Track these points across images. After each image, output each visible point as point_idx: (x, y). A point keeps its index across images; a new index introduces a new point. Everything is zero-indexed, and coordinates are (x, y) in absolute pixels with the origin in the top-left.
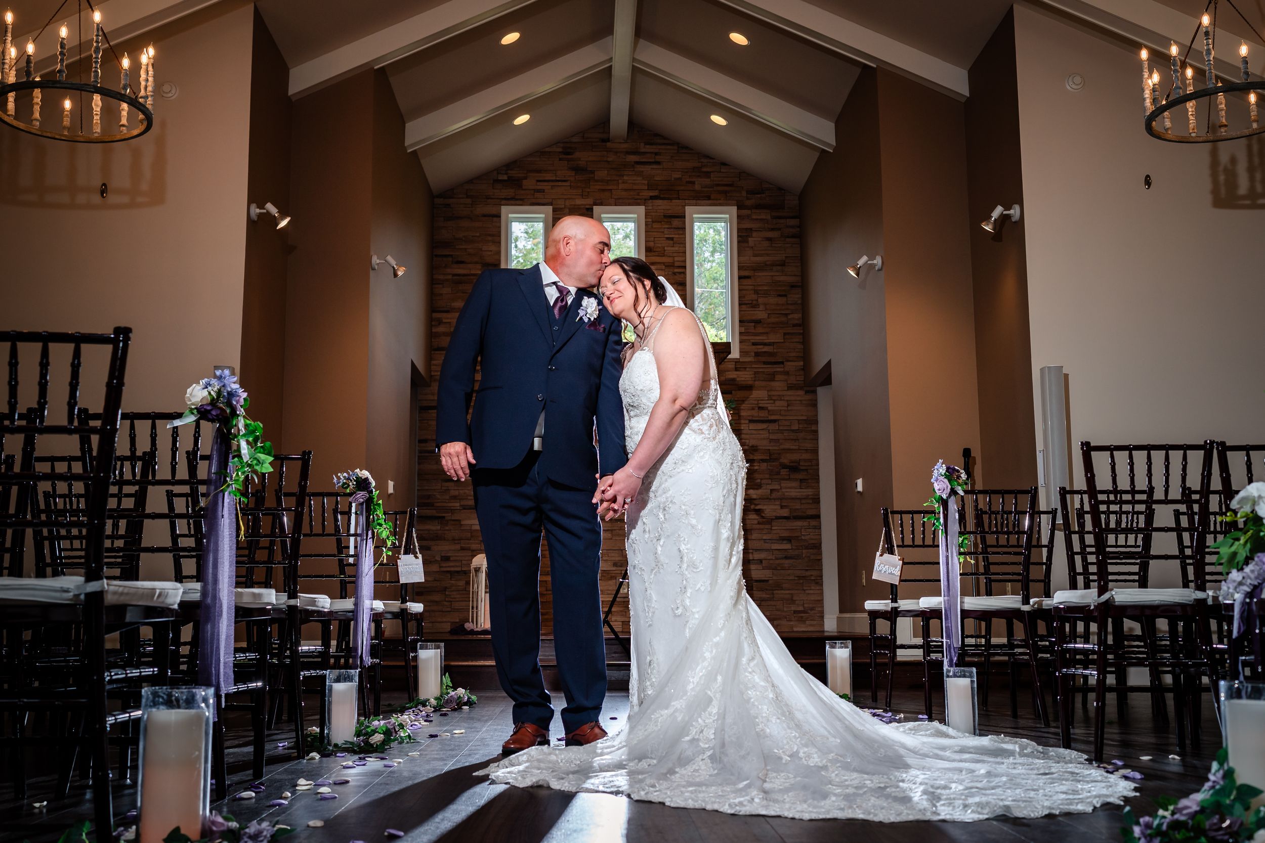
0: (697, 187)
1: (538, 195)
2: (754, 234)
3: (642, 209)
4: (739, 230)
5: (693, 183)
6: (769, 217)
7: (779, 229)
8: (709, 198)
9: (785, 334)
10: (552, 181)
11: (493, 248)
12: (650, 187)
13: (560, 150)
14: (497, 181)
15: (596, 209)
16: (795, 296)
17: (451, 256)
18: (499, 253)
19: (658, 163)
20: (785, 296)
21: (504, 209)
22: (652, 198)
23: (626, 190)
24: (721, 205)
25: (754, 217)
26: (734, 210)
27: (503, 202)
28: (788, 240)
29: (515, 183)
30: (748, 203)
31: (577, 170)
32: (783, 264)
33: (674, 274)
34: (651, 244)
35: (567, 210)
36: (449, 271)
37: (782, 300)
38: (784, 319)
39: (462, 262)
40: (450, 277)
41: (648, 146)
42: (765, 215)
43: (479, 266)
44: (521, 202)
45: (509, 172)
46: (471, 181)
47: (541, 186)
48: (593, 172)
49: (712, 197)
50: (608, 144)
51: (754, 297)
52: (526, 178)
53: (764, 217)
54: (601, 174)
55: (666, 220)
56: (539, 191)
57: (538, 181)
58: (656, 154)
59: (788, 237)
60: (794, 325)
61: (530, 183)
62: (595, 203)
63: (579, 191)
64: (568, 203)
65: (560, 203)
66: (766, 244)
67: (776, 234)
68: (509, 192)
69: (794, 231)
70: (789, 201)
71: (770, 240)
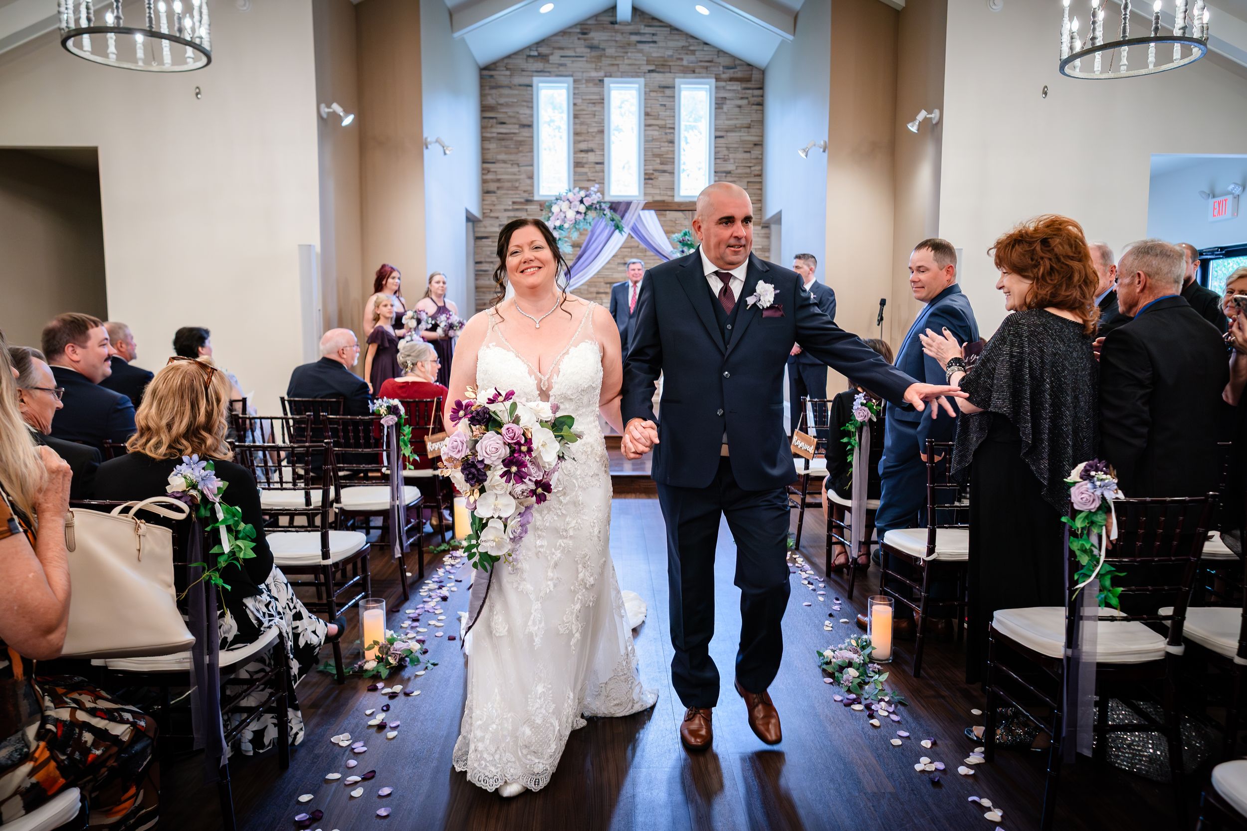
0: (685, 63)
1: (561, 68)
2: (728, 102)
3: (642, 80)
4: (717, 98)
5: (681, 59)
6: (739, 88)
7: (747, 98)
8: (694, 72)
9: (748, 182)
10: (573, 57)
11: (527, 111)
12: (649, 62)
13: (578, 30)
14: (529, 56)
15: (606, 80)
16: (756, 152)
17: (495, 118)
18: (532, 116)
19: (655, 42)
20: (750, 152)
21: (535, 80)
22: (650, 71)
23: (630, 65)
24: (703, 78)
25: (728, 88)
26: (713, 81)
27: (535, 74)
28: (755, 107)
29: (543, 57)
30: (724, 76)
31: (592, 47)
32: (748, 126)
33: (666, 134)
34: (649, 110)
35: (584, 81)
36: (494, 130)
37: (747, 155)
38: (748, 170)
39: (504, 123)
40: (495, 135)
41: (646, 28)
42: (737, 86)
43: (517, 126)
44: (548, 74)
45: (539, 49)
46: (509, 57)
47: (564, 60)
48: (604, 50)
49: (697, 71)
50: (616, 26)
51: (726, 152)
52: (552, 54)
53: (735, 88)
54: (610, 51)
55: (660, 90)
56: (561, 65)
57: (562, 57)
58: (653, 34)
59: (753, 104)
60: (755, 176)
61: (555, 58)
62: (606, 76)
63: (593, 66)
64: (585, 75)
65: (579, 75)
66: (737, 110)
67: (744, 102)
68: (539, 65)
69: (758, 100)
70: (756, 75)
71: (740, 107)
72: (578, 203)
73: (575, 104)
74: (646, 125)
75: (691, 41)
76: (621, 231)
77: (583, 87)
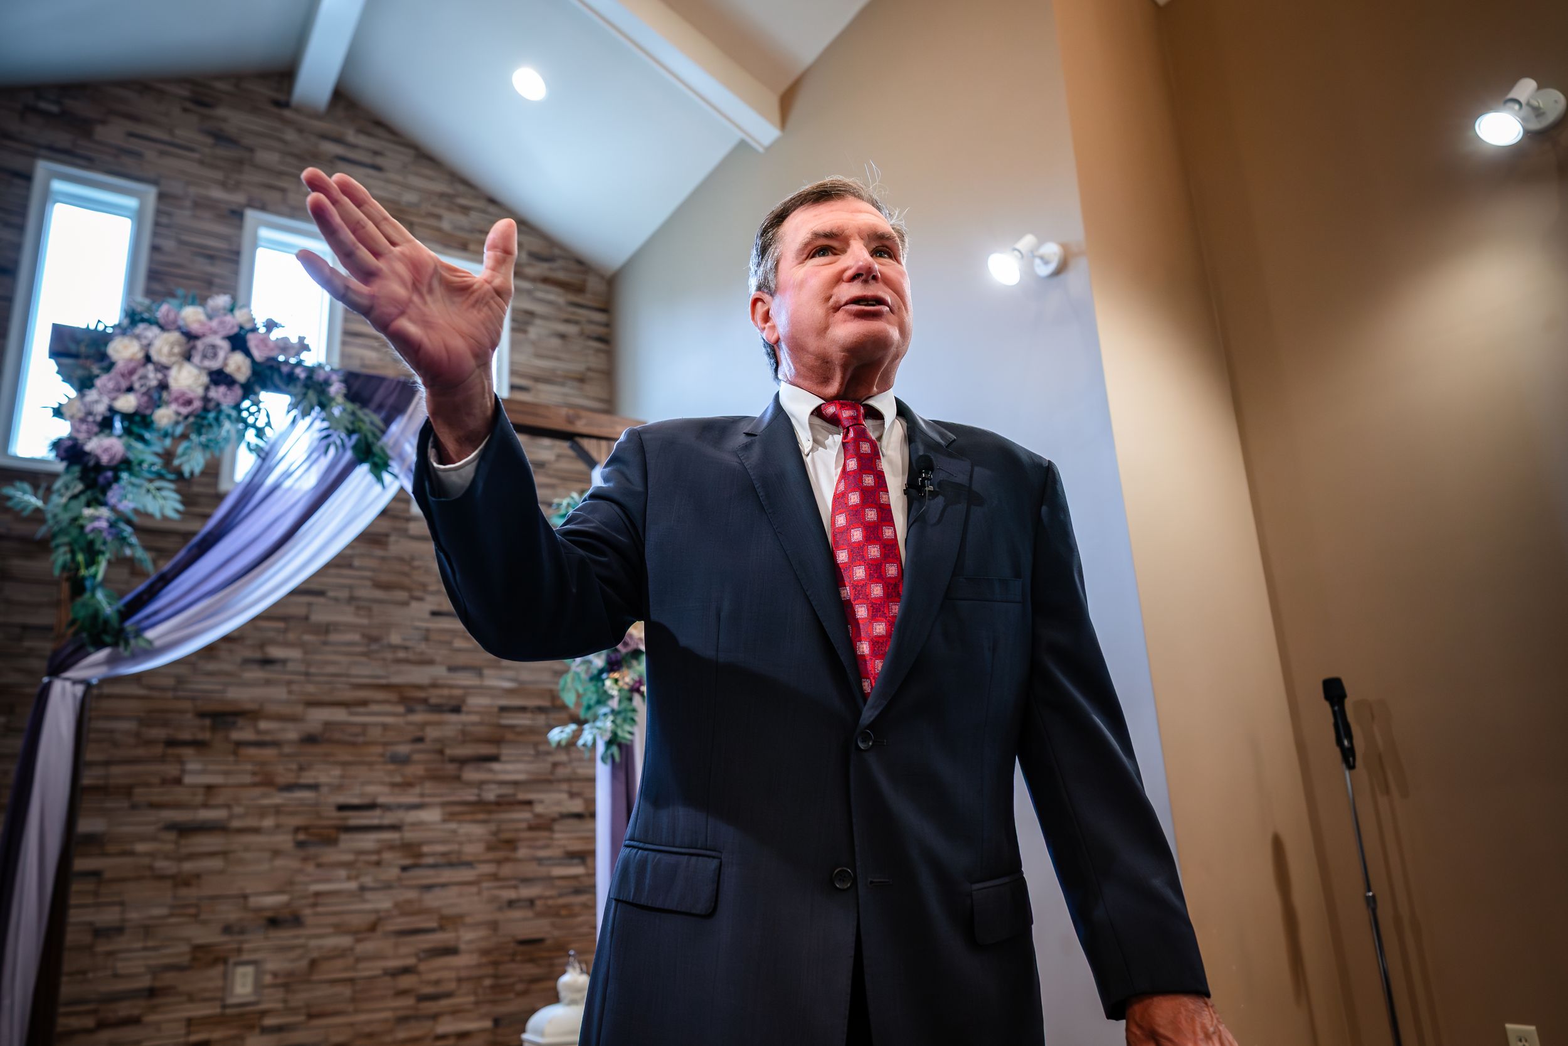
0: (446, 225)
1: (126, 161)
2: (538, 322)
5: (439, 217)
6: (561, 300)
7: (578, 323)
10: (163, 143)
13: (185, 93)
14: (33, 108)
15: (251, 215)
18: (18, 247)
21: (42, 167)
25: (540, 295)
27: (43, 152)
29: (77, 124)
30: (530, 271)
31: (219, 137)
32: (581, 380)
35: (188, 203)
41: (362, 137)
42: (554, 295)
44: (84, 163)
45: (63, 100)
47: (135, 144)
48: (251, 150)
50: (287, 113)
52: (103, 122)
53: (551, 297)
56: (129, 153)
57: (131, 135)
58: (376, 153)
59: (589, 338)
61: (110, 134)
62: (251, 205)
63: (219, 175)
64: (193, 190)
65: (176, 188)
66: (556, 342)
67: (571, 329)
68: (63, 139)
69: (601, 330)
70: (593, 284)
71: (563, 336)
72: (225, 345)
73: (155, 249)
74: (347, 333)
75: (461, 188)
76: (379, 466)
77: (183, 216)
